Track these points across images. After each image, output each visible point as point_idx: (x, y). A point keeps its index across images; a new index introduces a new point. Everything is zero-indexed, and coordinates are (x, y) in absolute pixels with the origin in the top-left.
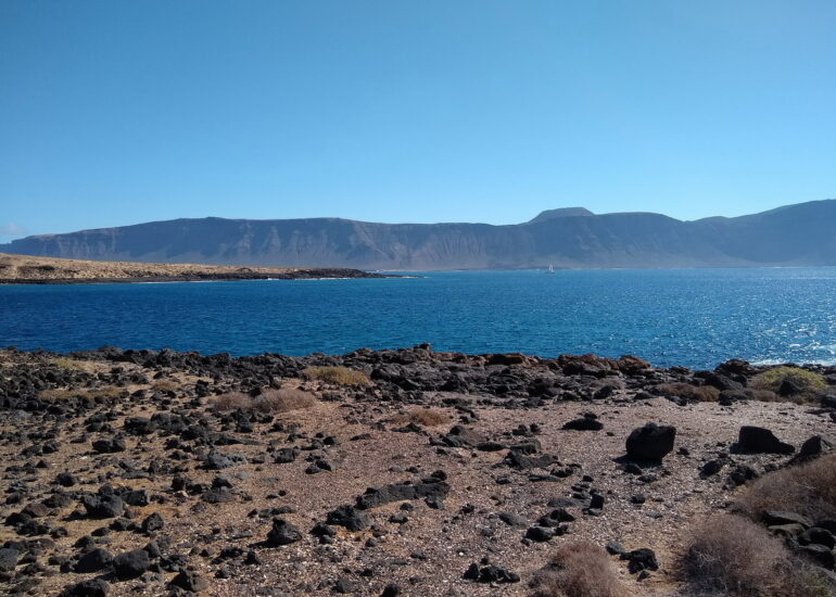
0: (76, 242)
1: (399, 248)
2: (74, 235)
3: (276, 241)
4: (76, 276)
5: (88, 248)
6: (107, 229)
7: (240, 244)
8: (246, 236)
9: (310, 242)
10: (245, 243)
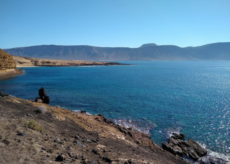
0: (13, 51)
1: (105, 54)
2: (12, 49)
3: (71, 52)
4: (56, 64)
5: (16, 53)
6: (22, 48)
7: (61, 52)
8: (62, 50)
9: (80, 52)
10: (62, 52)
